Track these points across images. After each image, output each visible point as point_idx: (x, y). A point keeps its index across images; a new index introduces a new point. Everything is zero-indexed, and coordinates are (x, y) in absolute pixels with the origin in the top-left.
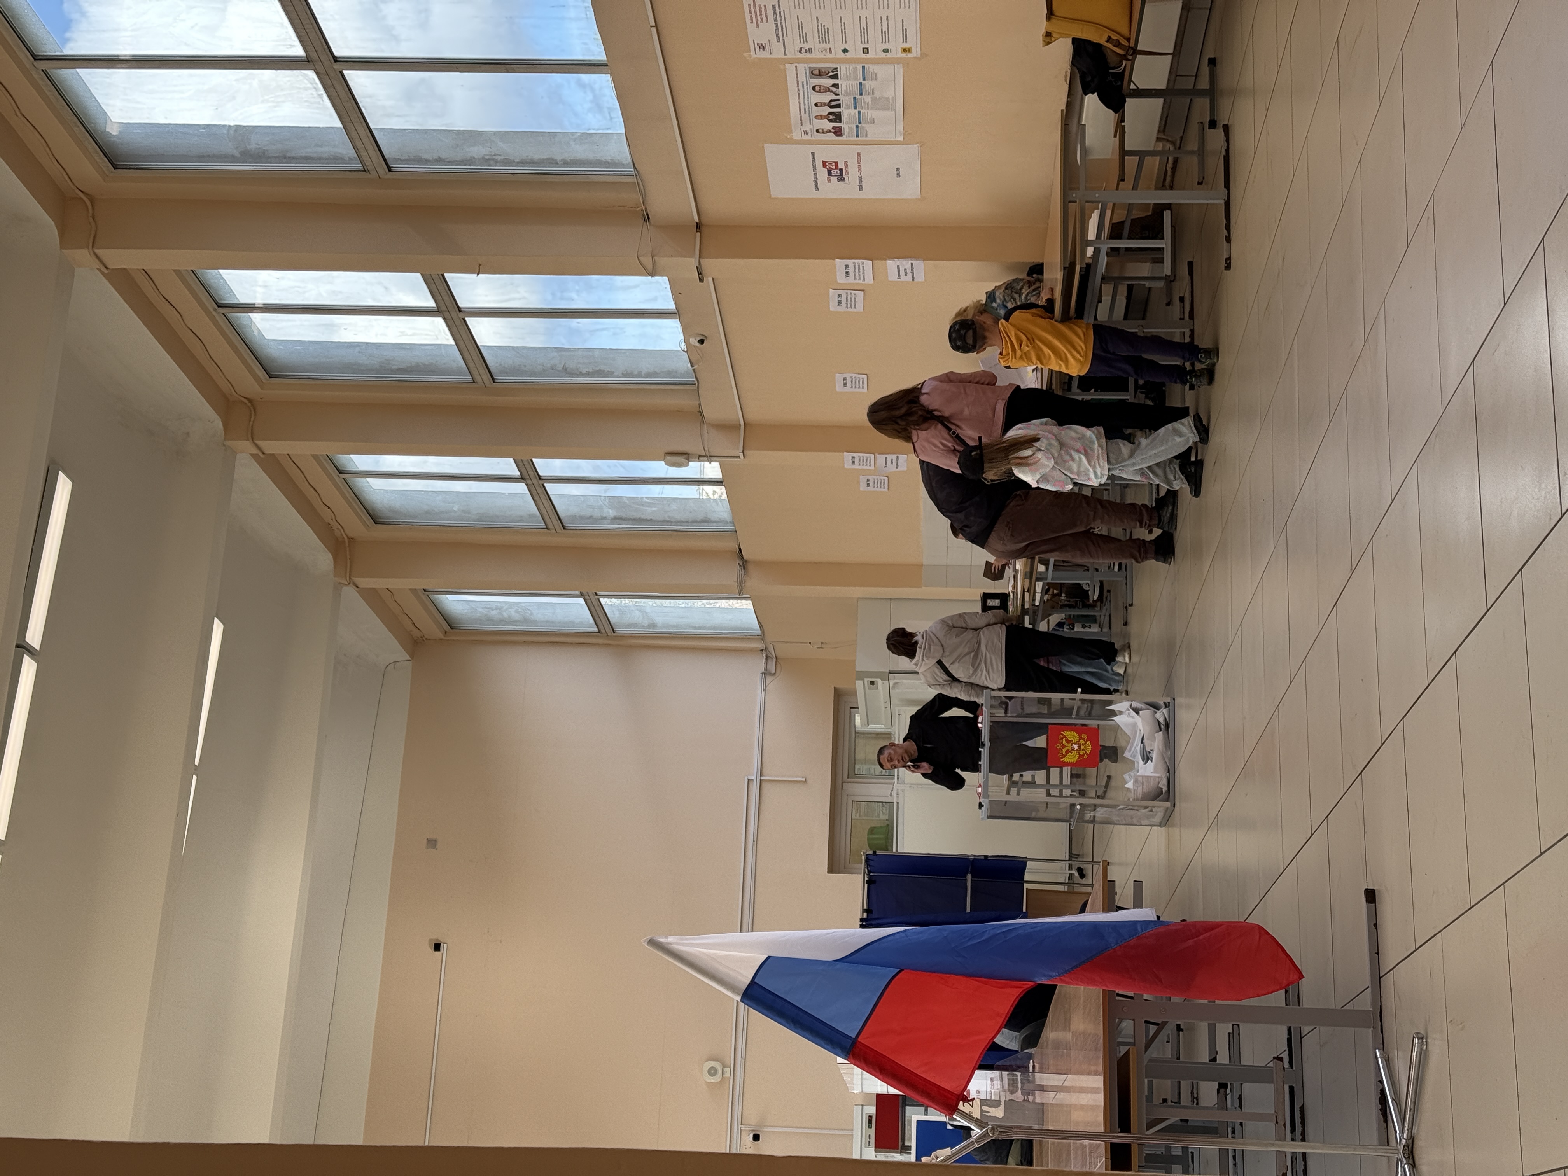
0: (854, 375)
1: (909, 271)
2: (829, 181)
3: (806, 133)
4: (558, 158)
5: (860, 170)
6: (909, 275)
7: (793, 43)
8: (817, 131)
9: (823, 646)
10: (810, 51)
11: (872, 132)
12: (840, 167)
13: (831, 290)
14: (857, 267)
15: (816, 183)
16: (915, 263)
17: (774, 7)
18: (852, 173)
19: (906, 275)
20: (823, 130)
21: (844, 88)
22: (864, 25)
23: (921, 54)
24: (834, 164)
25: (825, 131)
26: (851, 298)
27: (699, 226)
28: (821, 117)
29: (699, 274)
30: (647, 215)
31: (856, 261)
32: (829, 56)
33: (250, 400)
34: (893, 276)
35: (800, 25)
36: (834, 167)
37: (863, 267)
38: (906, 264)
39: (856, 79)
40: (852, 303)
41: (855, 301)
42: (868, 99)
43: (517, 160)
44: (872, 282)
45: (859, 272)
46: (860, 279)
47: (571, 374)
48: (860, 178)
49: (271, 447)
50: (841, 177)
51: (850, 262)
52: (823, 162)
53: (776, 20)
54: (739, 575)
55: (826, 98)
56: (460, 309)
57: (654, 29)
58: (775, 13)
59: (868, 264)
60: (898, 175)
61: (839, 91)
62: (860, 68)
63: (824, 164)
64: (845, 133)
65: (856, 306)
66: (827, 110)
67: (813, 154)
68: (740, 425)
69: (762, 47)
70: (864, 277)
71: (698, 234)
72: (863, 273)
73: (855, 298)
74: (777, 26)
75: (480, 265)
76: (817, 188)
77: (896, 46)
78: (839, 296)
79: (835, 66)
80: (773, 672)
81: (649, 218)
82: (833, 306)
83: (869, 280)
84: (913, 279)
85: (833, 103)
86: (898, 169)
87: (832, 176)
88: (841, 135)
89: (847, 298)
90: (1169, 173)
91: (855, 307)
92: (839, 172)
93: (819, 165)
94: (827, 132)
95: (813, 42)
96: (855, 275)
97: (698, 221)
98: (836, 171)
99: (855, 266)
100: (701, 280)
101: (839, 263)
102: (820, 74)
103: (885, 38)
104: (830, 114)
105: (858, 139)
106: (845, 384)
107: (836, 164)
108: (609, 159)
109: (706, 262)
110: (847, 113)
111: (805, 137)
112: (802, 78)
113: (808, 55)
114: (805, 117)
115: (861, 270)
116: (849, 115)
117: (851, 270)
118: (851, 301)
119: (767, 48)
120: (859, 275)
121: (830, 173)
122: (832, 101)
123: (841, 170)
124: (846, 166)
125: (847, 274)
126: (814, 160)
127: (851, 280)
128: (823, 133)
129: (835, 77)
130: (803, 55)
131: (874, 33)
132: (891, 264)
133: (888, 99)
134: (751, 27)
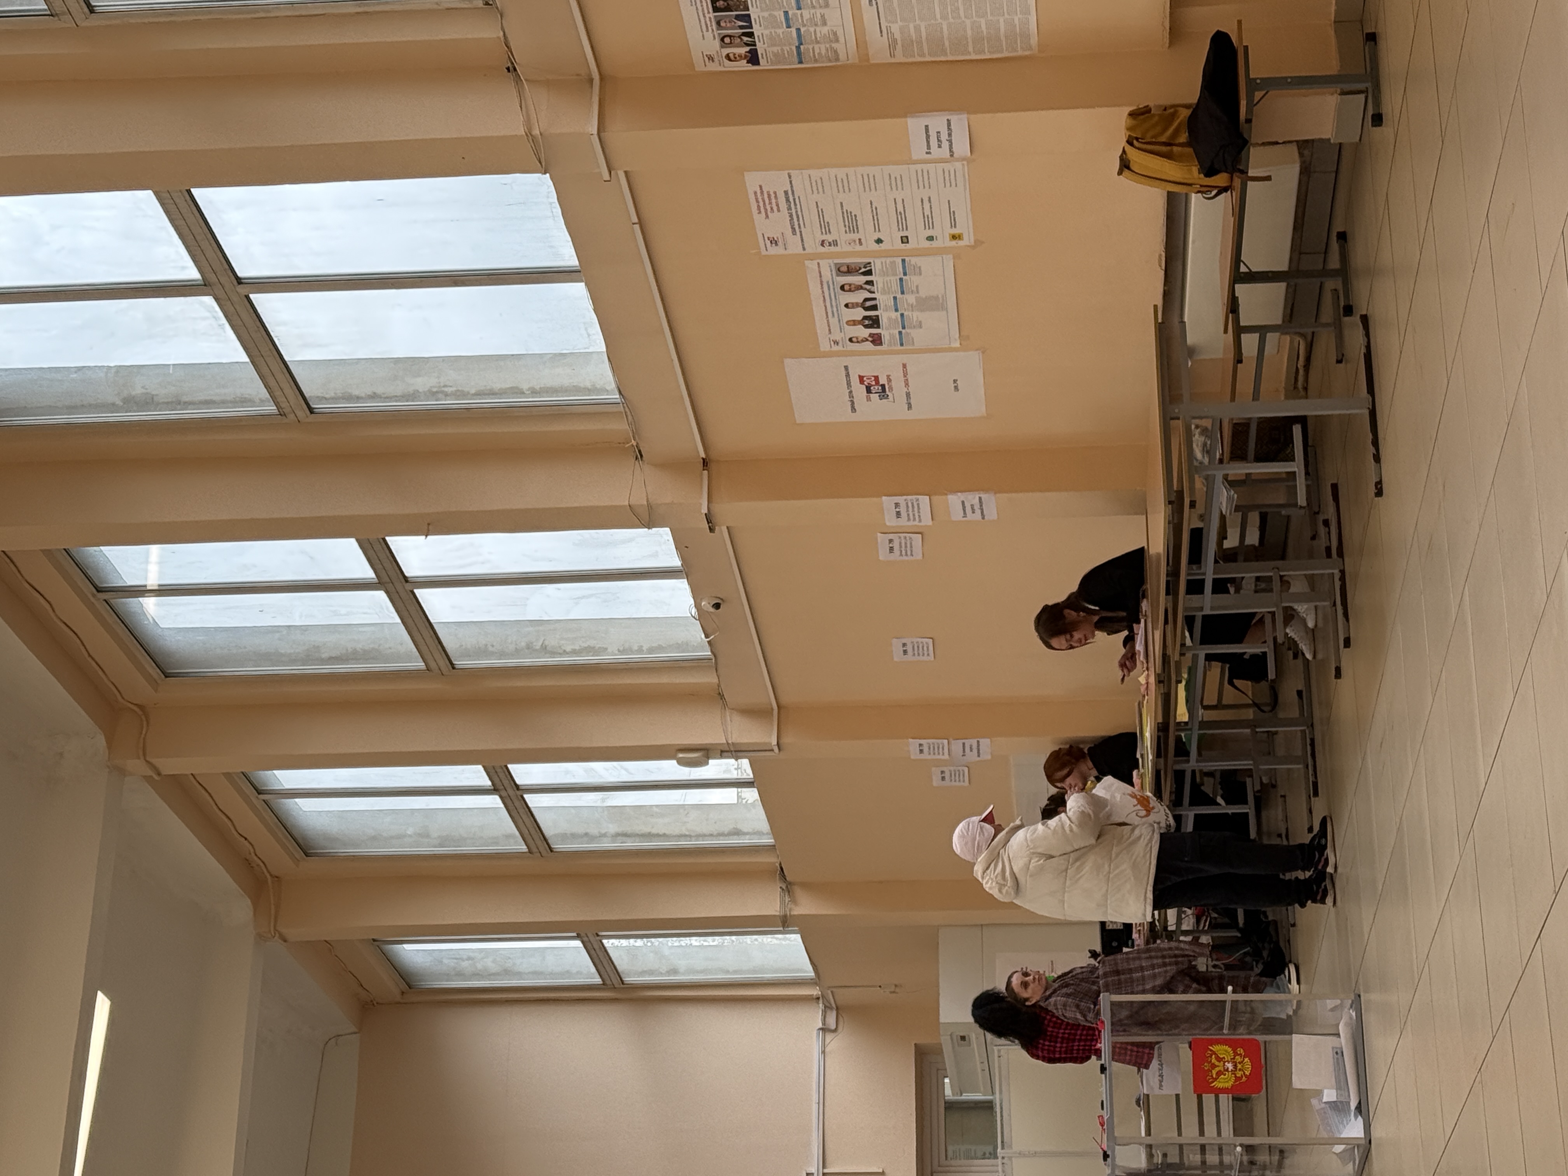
0: (915, 640)
1: (977, 507)
2: (869, 399)
3: (836, 343)
4: (525, 387)
5: (907, 384)
6: (978, 512)
7: (813, 235)
8: (851, 340)
9: (897, 990)
10: (835, 243)
11: (918, 337)
12: (881, 383)
13: (879, 534)
14: (910, 505)
15: (853, 403)
16: (984, 496)
17: (786, 193)
18: (898, 389)
19: (973, 512)
20: (857, 338)
21: (880, 285)
22: (900, 209)
23: (975, 241)
24: (873, 378)
25: (860, 339)
26: (906, 543)
27: (705, 463)
28: (854, 323)
29: (708, 523)
30: (640, 451)
31: (909, 497)
32: (858, 248)
33: (141, 707)
34: (957, 514)
35: (821, 214)
36: (874, 383)
37: (918, 505)
38: (972, 498)
39: (895, 274)
40: (908, 549)
41: (911, 547)
42: (911, 299)
43: (473, 391)
44: (930, 523)
45: (913, 511)
46: (914, 519)
47: (553, 653)
48: (908, 395)
49: (171, 766)
50: (883, 392)
51: (901, 500)
52: (860, 376)
53: (789, 208)
54: (782, 902)
55: (859, 297)
56: (406, 579)
57: (637, 227)
58: (788, 200)
59: (924, 500)
60: (956, 388)
61: (874, 289)
62: (899, 261)
63: (861, 379)
64: (886, 342)
65: (913, 553)
66: (859, 313)
67: (846, 368)
68: (772, 709)
69: (773, 242)
70: (919, 516)
71: (706, 472)
72: (919, 512)
73: (911, 544)
74: (791, 216)
75: (429, 524)
76: (853, 409)
77: (942, 230)
78: (891, 541)
79: (867, 260)
80: (833, 1027)
81: (641, 456)
82: (883, 554)
83: (927, 521)
84: (983, 518)
85: (868, 304)
86: (955, 381)
87: (871, 393)
88: (881, 344)
89: (900, 543)
90: (1301, 372)
91: (912, 555)
92: (880, 388)
93: (855, 380)
94: (863, 341)
95: (838, 232)
96: (908, 515)
97: (704, 457)
98: (876, 387)
99: (907, 503)
100: (712, 530)
101: (888, 502)
102: (850, 270)
103: (928, 222)
104: (865, 318)
105: (902, 348)
106: (905, 652)
107: (877, 378)
108: (588, 385)
109: (717, 508)
110: (886, 315)
111: (835, 348)
112: (827, 274)
113: (833, 249)
114: (834, 321)
115: (916, 509)
116: (889, 319)
117: (903, 510)
118: (906, 547)
119: (780, 243)
120: (914, 515)
121: (869, 390)
122: (866, 300)
123: (883, 386)
124: (889, 380)
125: (898, 514)
126: (848, 375)
127: (903, 522)
128: (858, 342)
129: (869, 273)
130: (826, 249)
131: (915, 219)
132: (954, 500)
133: (937, 298)
134: (759, 219)
